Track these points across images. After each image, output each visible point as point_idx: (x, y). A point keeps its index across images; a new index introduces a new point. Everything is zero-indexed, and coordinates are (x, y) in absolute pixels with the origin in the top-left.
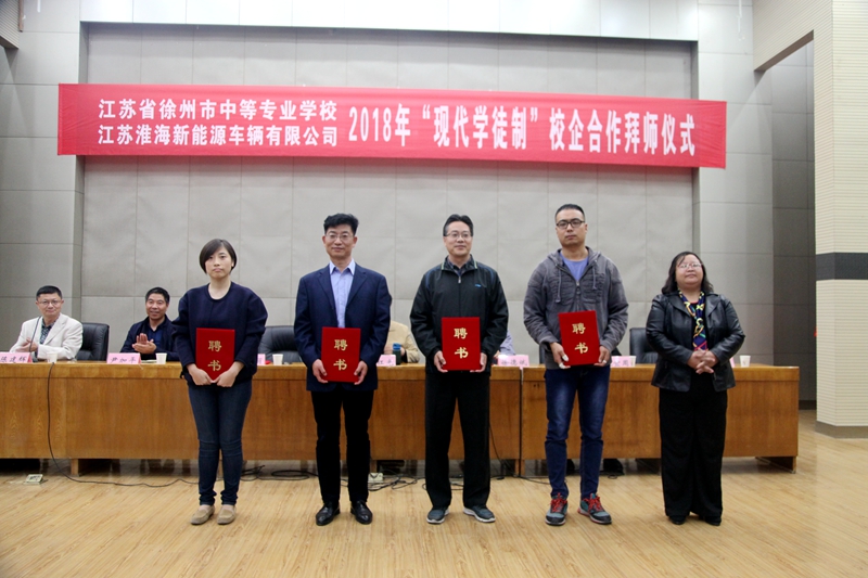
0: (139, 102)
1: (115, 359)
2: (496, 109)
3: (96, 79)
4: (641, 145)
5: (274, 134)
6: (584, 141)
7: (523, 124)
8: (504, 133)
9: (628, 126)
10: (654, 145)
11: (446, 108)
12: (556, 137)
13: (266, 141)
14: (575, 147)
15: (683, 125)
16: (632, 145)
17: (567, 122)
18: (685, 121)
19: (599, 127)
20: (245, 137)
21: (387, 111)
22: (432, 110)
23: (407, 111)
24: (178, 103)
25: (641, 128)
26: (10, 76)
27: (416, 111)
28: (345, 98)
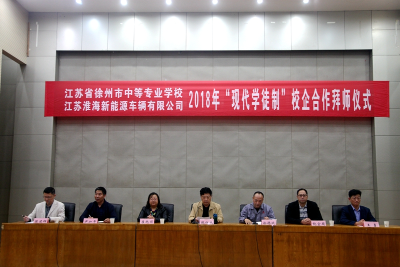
0: (84, 90)
1: (87, 221)
2: (263, 90)
3: (63, 79)
4: (341, 106)
5: (151, 105)
6: (310, 105)
7: (278, 97)
8: (268, 102)
9: (334, 96)
10: (349, 106)
11: (238, 90)
12: (295, 103)
13: (147, 108)
14: (305, 108)
15: (364, 95)
16: (336, 106)
17: (301, 95)
18: (366, 93)
19: (318, 97)
20: (137, 107)
21: (208, 92)
22: (230, 91)
23: (218, 92)
24: (104, 90)
25: (341, 97)
26: (22, 79)
27: (222, 92)
28: (187, 86)
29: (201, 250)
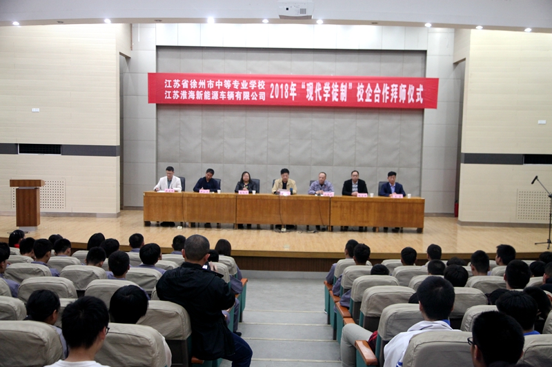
0: (181, 81)
2: (333, 84)
3: (161, 71)
4: (398, 99)
5: (238, 95)
6: (372, 97)
7: (346, 90)
8: (337, 94)
9: (392, 90)
10: (404, 99)
11: (312, 84)
12: (360, 96)
13: (235, 98)
14: (368, 100)
15: (418, 89)
16: (394, 99)
17: (365, 89)
18: (419, 87)
19: (379, 91)
20: (226, 96)
21: (287, 85)
22: (306, 84)
23: (295, 85)
24: (198, 81)
25: (398, 91)
26: (128, 70)
27: (299, 85)
28: (269, 79)
29: (281, 212)
